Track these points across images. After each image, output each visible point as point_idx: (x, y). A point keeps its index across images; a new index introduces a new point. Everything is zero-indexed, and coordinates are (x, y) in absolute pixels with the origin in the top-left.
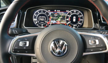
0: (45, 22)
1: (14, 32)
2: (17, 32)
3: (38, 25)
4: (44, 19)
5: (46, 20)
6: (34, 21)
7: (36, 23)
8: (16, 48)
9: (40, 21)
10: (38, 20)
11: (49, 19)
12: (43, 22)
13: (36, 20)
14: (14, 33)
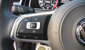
0: (51, 5)
1: (19, 9)
2: (22, 10)
3: (43, 7)
4: (51, 2)
5: (52, 3)
6: (40, 4)
7: (42, 5)
8: (21, 31)
9: (46, 4)
10: (44, 2)
11: (56, 2)
12: (49, 5)
13: (42, 2)
14: (19, 11)
